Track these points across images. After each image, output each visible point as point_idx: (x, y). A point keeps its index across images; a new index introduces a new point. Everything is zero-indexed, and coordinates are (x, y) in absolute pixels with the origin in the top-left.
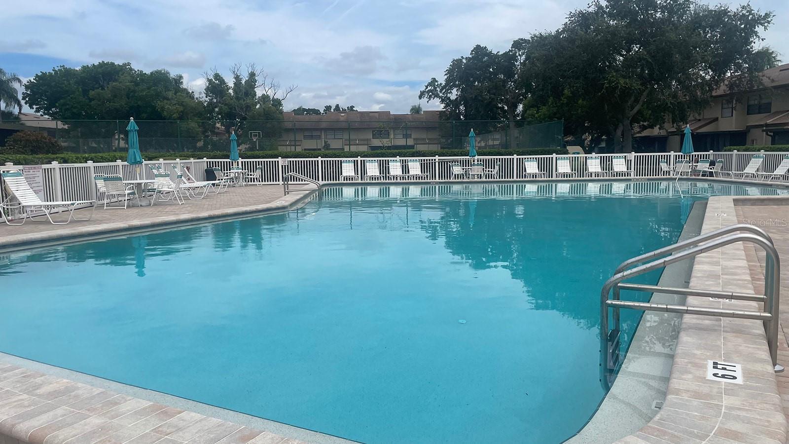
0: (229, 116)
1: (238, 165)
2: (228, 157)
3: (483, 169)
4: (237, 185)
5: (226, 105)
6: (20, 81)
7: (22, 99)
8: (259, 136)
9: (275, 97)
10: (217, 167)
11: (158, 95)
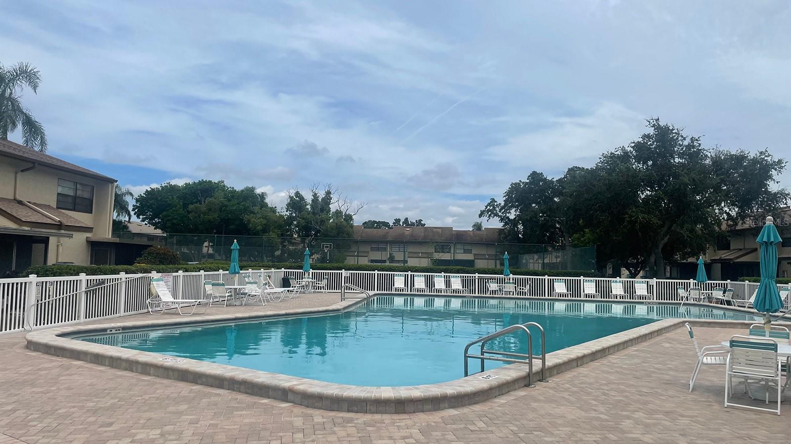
0: (306, 230)
1: (309, 275)
2: (301, 268)
3: (515, 287)
4: (307, 292)
5: (303, 219)
6: (131, 194)
7: (132, 210)
8: (331, 248)
9: (347, 213)
10: (292, 277)
11: (246, 210)
